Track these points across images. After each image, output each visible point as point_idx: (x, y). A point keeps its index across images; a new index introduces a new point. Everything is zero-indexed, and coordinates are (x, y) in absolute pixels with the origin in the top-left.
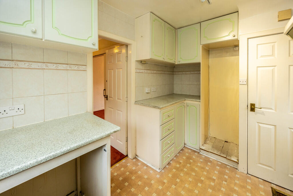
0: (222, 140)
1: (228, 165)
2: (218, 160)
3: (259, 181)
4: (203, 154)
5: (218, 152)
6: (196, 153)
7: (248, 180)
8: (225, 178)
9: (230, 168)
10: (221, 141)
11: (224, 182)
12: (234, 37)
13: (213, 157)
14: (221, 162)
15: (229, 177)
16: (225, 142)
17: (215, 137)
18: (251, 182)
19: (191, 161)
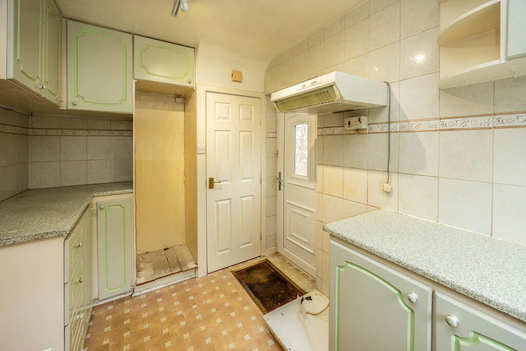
0: (159, 250)
1: (183, 281)
2: (168, 284)
3: (220, 273)
4: (140, 292)
5: (167, 271)
6: (126, 302)
7: (213, 281)
8: (192, 300)
9: (188, 284)
10: (158, 252)
11: (194, 307)
12: (190, 83)
13: (158, 286)
14: (173, 285)
15: (195, 295)
16: (165, 249)
17: (147, 251)
18: (215, 280)
19: (127, 322)
